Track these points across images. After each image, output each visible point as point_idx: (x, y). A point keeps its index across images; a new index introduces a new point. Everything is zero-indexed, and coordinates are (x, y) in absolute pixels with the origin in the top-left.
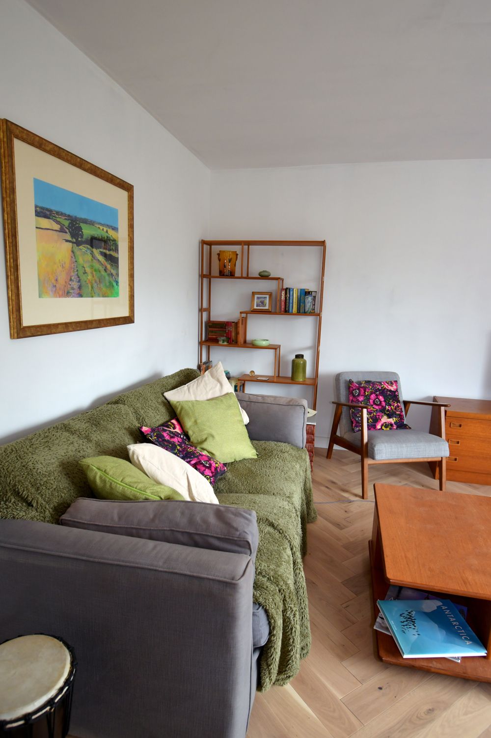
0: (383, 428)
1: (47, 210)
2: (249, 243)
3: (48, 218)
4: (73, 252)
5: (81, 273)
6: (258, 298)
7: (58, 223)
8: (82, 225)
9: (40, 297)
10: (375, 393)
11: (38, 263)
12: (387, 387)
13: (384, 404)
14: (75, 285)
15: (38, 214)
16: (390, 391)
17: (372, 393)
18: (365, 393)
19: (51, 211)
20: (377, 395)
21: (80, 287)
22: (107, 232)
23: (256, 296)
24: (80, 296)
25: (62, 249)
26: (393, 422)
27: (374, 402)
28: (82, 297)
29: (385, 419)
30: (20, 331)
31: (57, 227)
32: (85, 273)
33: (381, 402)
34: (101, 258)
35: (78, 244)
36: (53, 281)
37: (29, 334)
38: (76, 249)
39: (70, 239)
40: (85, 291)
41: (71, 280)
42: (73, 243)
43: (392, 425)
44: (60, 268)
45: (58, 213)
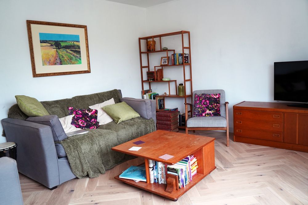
0: (206, 115)
1: (45, 41)
2: (160, 36)
3: (46, 43)
4: (57, 51)
5: (61, 57)
6: (164, 60)
7: (50, 44)
8: (60, 43)
9: (43, 65)
10: (204, 99)
11: (42, 56)
12: (213, 96)
13: (208, 104)
14: (59, 61)
15: (41, 42)
16: (214, 98)
17: (203, 99)
18: (200, 99)
19: (46, 41)
20: (205, 100)
21: (61, 62)
22: (73, 43)
23: (163, 59)
24: (61, 64)
25: (52, 51)
26: (211, 113)
27: (204, 103)
28: (62, 65)
29: (208, 111)
30: (35, 75)
31: (50, 45)
32: (63, 57)
33: (207, 103)
34: (71, 52)
35: (59, 49)
36: (49, 61)
37: (38, 76)
38: (58, 50)
39: (55, 48)
40: (63, 63)
41: (56, 60)
42: (57, 49)
43: (210, 114)
44: (52, 57)
45: (49, 41)
